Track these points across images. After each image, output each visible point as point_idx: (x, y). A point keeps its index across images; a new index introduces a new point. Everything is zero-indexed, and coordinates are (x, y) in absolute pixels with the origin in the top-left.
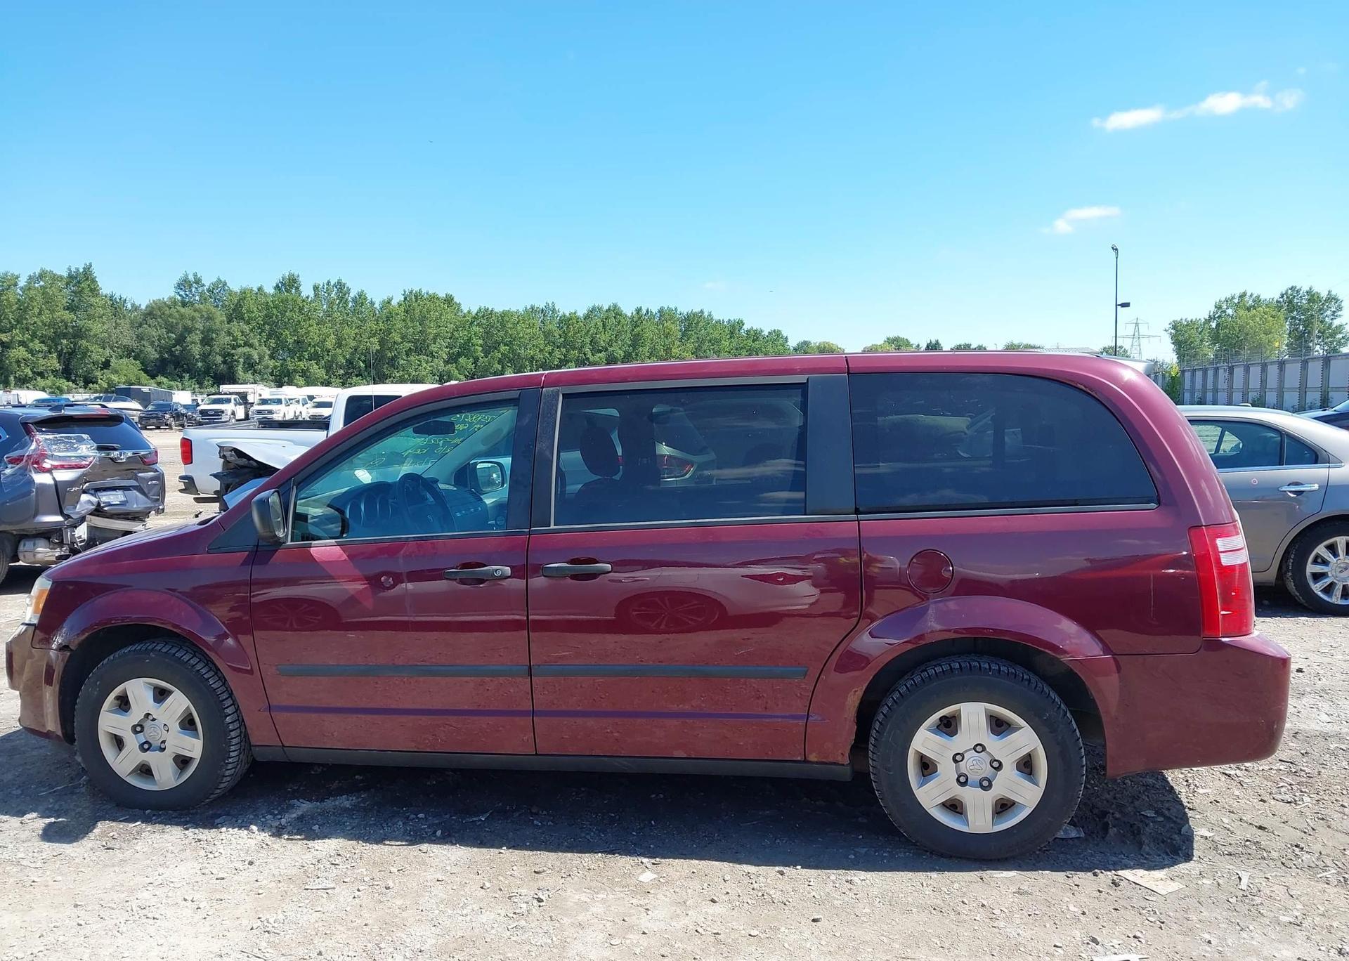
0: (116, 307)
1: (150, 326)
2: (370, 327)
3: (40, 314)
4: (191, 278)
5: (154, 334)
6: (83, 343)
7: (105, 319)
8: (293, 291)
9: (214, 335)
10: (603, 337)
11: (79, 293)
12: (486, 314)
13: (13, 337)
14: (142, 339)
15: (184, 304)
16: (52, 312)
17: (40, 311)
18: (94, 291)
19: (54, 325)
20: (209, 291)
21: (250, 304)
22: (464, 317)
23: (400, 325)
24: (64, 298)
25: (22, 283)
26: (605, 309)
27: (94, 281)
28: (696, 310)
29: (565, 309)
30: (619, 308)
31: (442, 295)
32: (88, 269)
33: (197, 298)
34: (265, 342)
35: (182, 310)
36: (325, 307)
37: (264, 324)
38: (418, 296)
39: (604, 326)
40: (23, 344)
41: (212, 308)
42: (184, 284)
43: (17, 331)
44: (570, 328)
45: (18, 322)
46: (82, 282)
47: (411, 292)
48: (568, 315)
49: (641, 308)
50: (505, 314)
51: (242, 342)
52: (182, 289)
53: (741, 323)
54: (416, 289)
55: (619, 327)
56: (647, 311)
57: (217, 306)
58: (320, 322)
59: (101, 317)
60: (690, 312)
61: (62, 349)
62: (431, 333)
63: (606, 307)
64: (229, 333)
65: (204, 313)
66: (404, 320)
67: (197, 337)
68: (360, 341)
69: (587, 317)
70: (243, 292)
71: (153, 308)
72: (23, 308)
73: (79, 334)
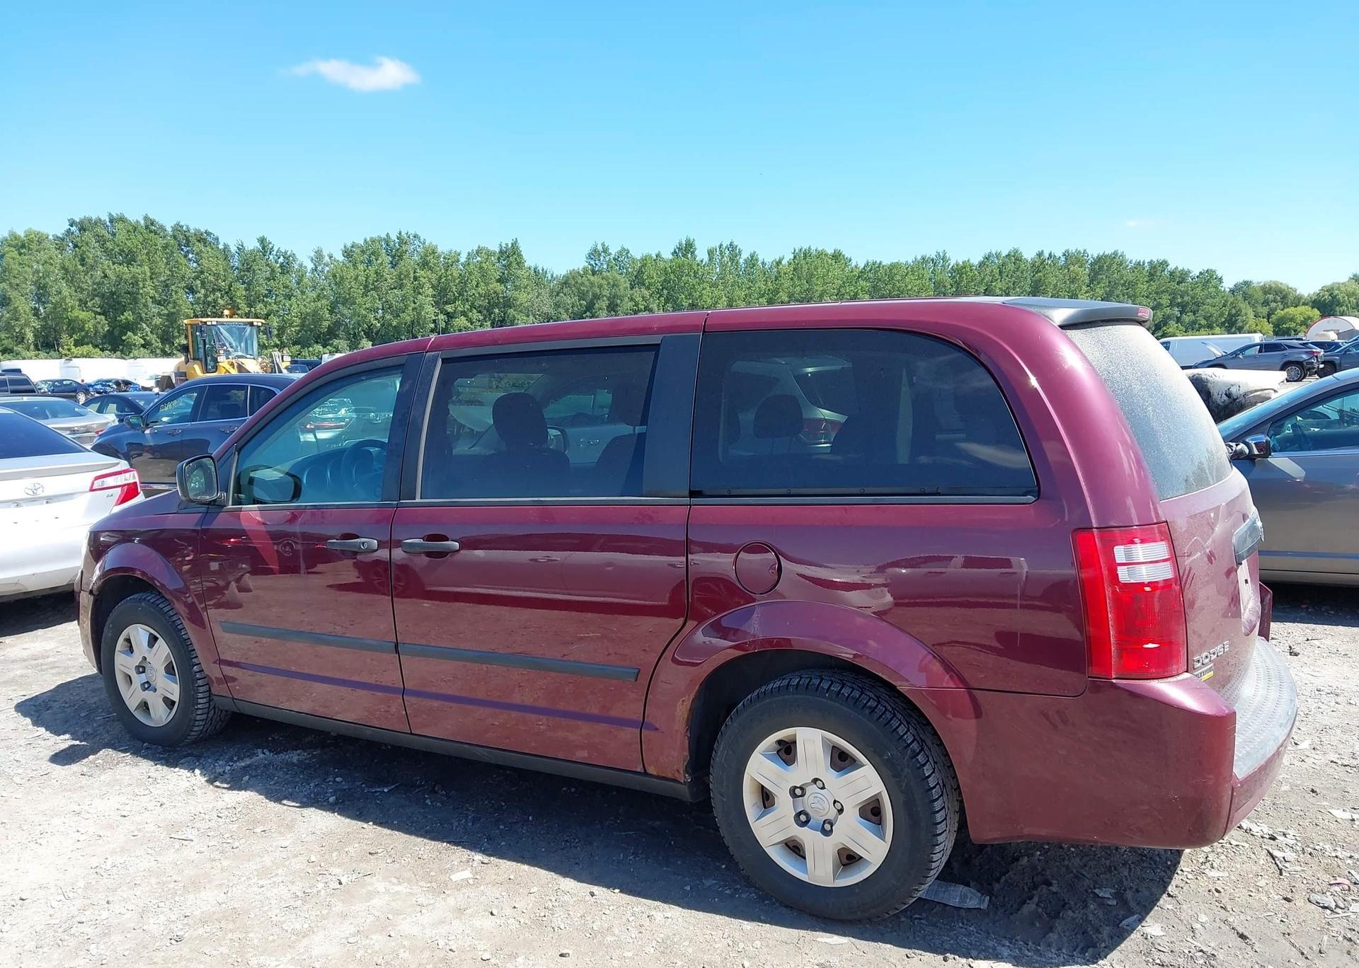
0: (538, 277)
1: (565, 295)
2: (759, 288)
3: (477, 286)
4: (600, 248)
5: (569, 302)
6: (511, 311)
7: (529, 289)
8: (689, 256)
9: (619, 301)
10: (999, 285)
11: (508, 266)
12: (874, 268)
13: (456, 308)
14: (559, 307)
15: (594, 273)
16: (487, 284)
17: (478, 284)
18: (520, 264)
19: (489, 296)
20: (614, 259)
21: (650, 271)
22: (852, 272)
23: (787, 284)
24: (495, 271)
25: (463, 259)
26: (1004, 255)
27: (520, 255)
28: (1109, 251)
29: (956, 258)
30: (1021, 253)
31: (830, 251)
32: (515, 244)
33: (605, 266)
34: (663, 306)
35: (592, 278)
36: (718, 270)
37: (662, 289)
38: (807, 254)
39: (1001, 273)
40: (464, 314)
41: (617, 275)
42: (594, 254)
43: (460, 302)
44: (963, 278)
45: (460, 294)
46: (510, 255)
47: (801, 250)
48: (961, 263)
49: (1042, 251)
50: (893, 266)
51: (642, 307)
52: (592, 259)
53: (1164, 264)
54: (805, 247)
55: (1018, 273)
56: (1050, 255)
57: (621, 274)
58: (714, 285)
59: (526, 288)
60: (1101, 254)
61: (494, 318)
62: (817, 290)
63: (1004, 253)
64: (632, 299)
65: (610, 281)
66: (792, 279)
67: (603, 303)
68: (749, 302)
69: (982, 264)
70: (644, 260)
71: (568, 277)
72: (464, 281)
73: (508, 303)
